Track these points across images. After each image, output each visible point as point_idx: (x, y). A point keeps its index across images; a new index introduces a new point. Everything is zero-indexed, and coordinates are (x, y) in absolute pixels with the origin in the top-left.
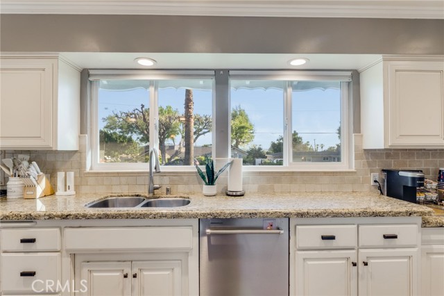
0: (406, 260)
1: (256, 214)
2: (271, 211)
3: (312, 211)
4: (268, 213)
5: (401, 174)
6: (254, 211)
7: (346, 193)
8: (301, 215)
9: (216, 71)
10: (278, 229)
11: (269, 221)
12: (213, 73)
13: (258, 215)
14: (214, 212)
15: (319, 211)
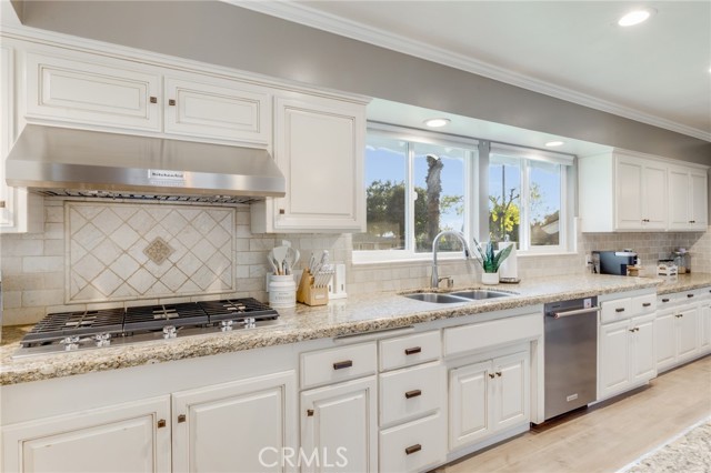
5: (618, 254)
12: (477, 142)
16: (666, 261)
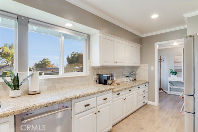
0: (109, 106)
1: (56, 102)
2: (63, 99)
3: (81, 95)
4: (62, 100)
5: (104, 75)
6: (54, 101)
7: (86, 85)
8: (77, 98)
9: (18, 16)
10: (66, 107)
11: (62, 105)
12: (16, 17)
13: (57, 103)
14: (28, 107)
15: (84, 94)
16: (128, 76)
